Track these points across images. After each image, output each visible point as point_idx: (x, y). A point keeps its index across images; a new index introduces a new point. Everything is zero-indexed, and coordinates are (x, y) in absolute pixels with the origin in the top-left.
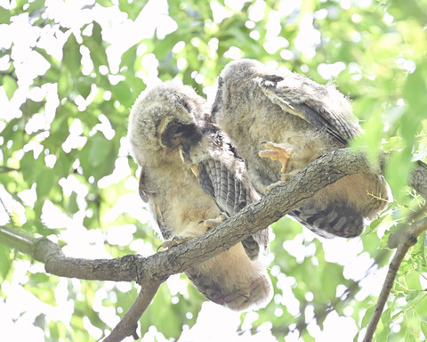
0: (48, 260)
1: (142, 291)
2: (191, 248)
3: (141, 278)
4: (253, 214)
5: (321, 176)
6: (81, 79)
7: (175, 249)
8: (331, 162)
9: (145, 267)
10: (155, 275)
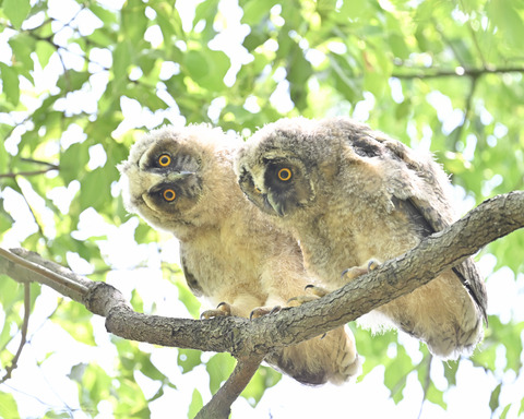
0: (110, 316)
1: (238, 367)
2: (308, 314)
3: (239, 349)
4: (394, 273)
5: (489, 228)
6: (145, 52)
7: (287, 314)
8: (502, 208)
9: (245, 335)
10: (257, 346)
